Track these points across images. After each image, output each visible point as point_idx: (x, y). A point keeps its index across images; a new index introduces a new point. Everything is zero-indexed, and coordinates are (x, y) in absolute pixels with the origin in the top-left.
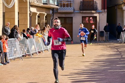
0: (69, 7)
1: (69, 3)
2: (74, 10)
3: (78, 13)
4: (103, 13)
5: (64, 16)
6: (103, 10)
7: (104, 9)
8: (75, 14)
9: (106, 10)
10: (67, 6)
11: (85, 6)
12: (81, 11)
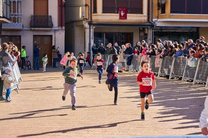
0: (17, 23)
1: (17, 17)
2: (23, 26)
3: (28, 30)
4: (60, 32)
5: (9, 34)
6: (60, 27)
7: (62, 26)
8: (24, 32)
9: (64, 28)
10: (14, 21)
11: (38, 21)
12: (32, 29)
